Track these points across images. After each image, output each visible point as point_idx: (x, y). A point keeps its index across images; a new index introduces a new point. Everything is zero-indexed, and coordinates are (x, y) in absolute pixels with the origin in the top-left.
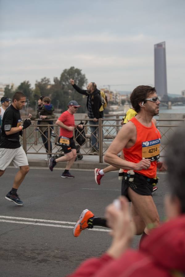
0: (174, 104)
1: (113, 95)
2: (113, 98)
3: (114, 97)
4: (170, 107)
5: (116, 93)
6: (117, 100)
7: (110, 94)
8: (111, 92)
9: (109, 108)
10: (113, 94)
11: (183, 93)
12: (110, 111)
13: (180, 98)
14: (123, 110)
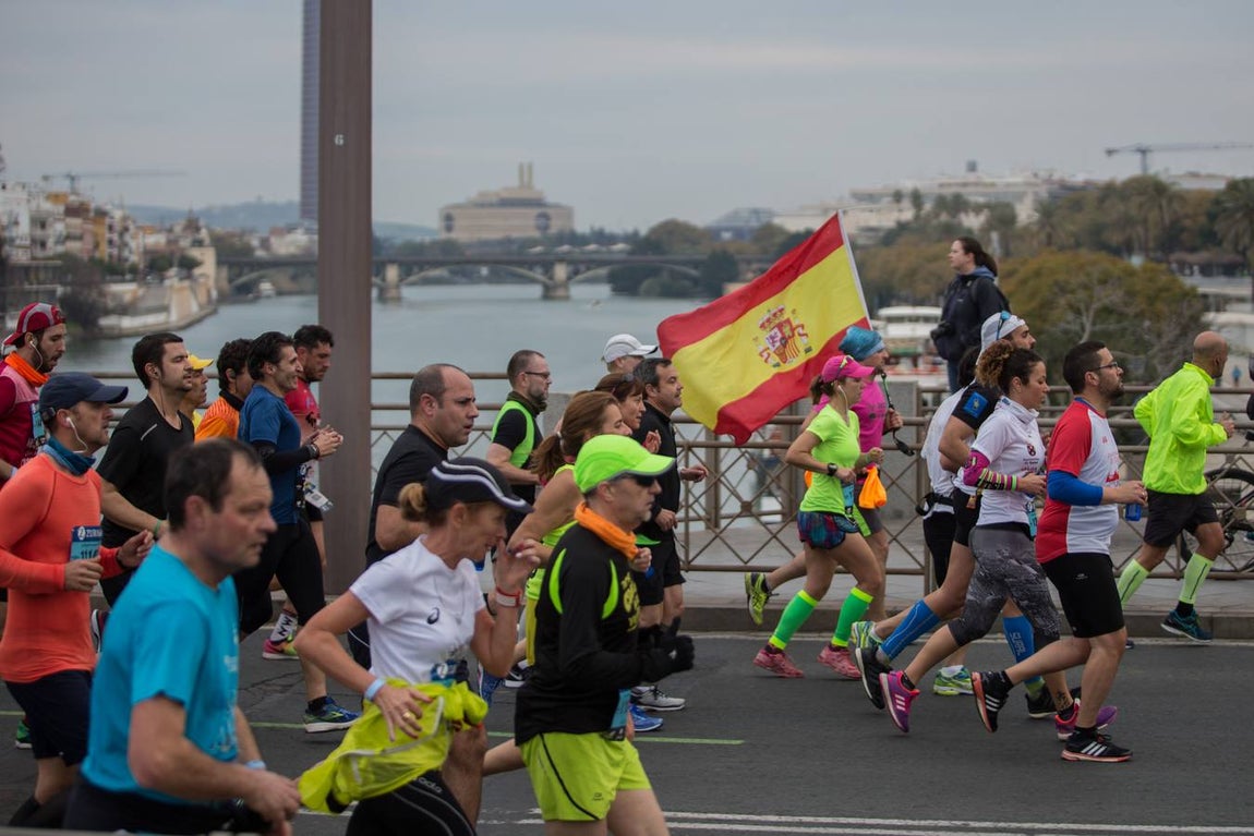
0: (412, 278)
1: (111, 228)
2: (111, 242)
3: (115, 237)
4: (392, 293)
5: (125, 219)
6: (126, 253)
7: (95, 221)
8: (102, 214)
9: (102, 294)
10: (108, 221)
11: (448, 219)
12: (107, 312)
13: (434, 244)
14: (165, 309)
